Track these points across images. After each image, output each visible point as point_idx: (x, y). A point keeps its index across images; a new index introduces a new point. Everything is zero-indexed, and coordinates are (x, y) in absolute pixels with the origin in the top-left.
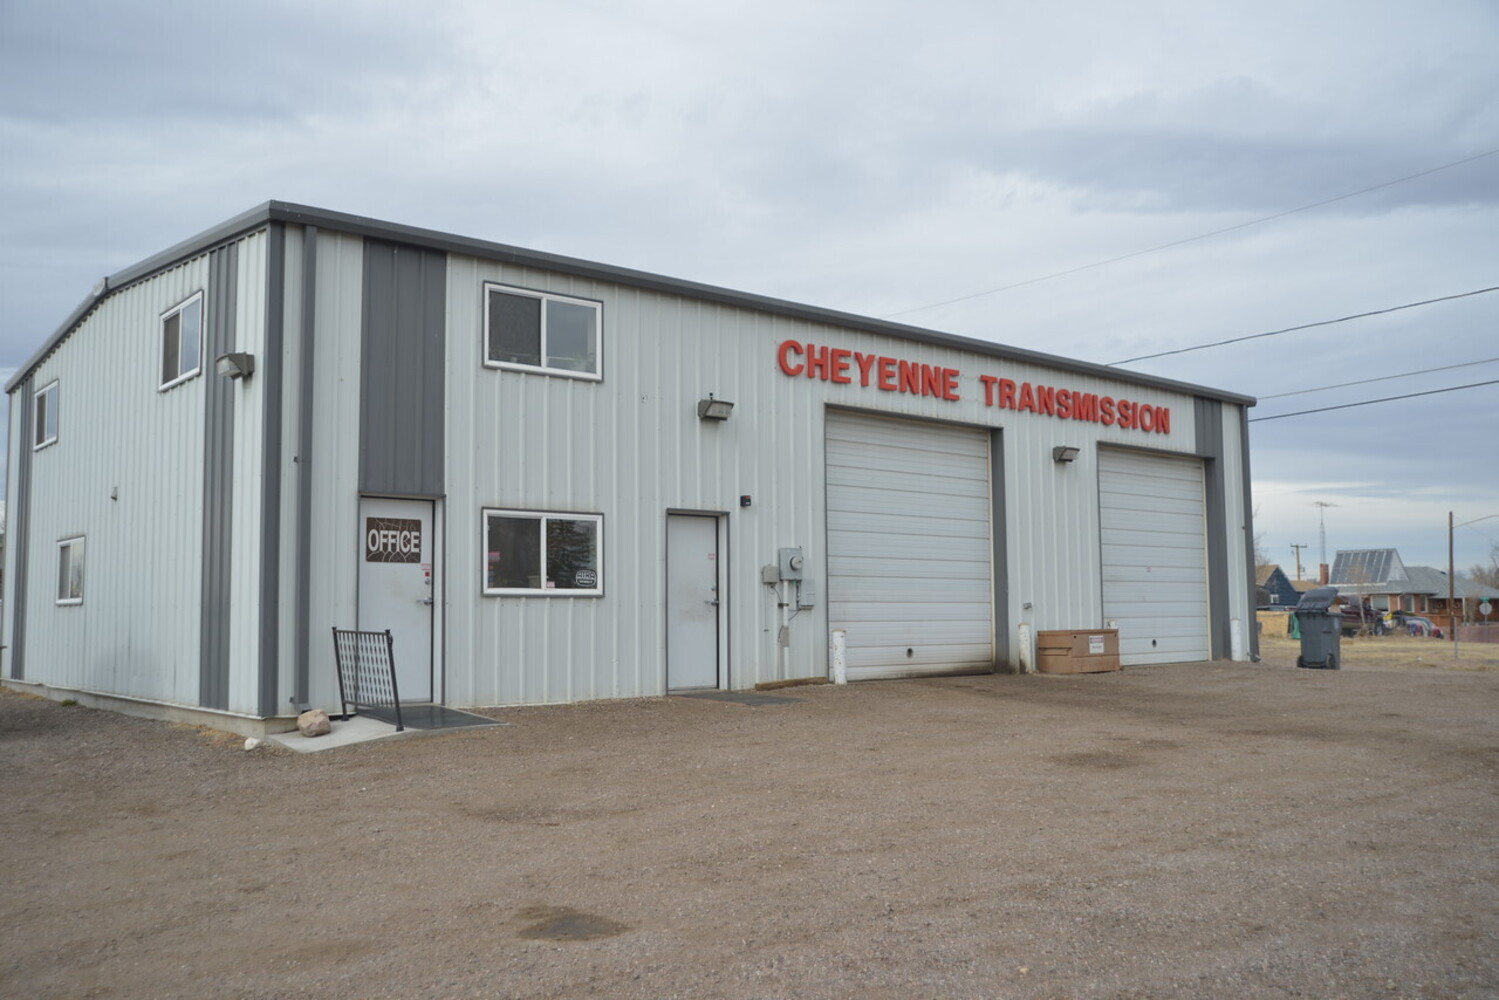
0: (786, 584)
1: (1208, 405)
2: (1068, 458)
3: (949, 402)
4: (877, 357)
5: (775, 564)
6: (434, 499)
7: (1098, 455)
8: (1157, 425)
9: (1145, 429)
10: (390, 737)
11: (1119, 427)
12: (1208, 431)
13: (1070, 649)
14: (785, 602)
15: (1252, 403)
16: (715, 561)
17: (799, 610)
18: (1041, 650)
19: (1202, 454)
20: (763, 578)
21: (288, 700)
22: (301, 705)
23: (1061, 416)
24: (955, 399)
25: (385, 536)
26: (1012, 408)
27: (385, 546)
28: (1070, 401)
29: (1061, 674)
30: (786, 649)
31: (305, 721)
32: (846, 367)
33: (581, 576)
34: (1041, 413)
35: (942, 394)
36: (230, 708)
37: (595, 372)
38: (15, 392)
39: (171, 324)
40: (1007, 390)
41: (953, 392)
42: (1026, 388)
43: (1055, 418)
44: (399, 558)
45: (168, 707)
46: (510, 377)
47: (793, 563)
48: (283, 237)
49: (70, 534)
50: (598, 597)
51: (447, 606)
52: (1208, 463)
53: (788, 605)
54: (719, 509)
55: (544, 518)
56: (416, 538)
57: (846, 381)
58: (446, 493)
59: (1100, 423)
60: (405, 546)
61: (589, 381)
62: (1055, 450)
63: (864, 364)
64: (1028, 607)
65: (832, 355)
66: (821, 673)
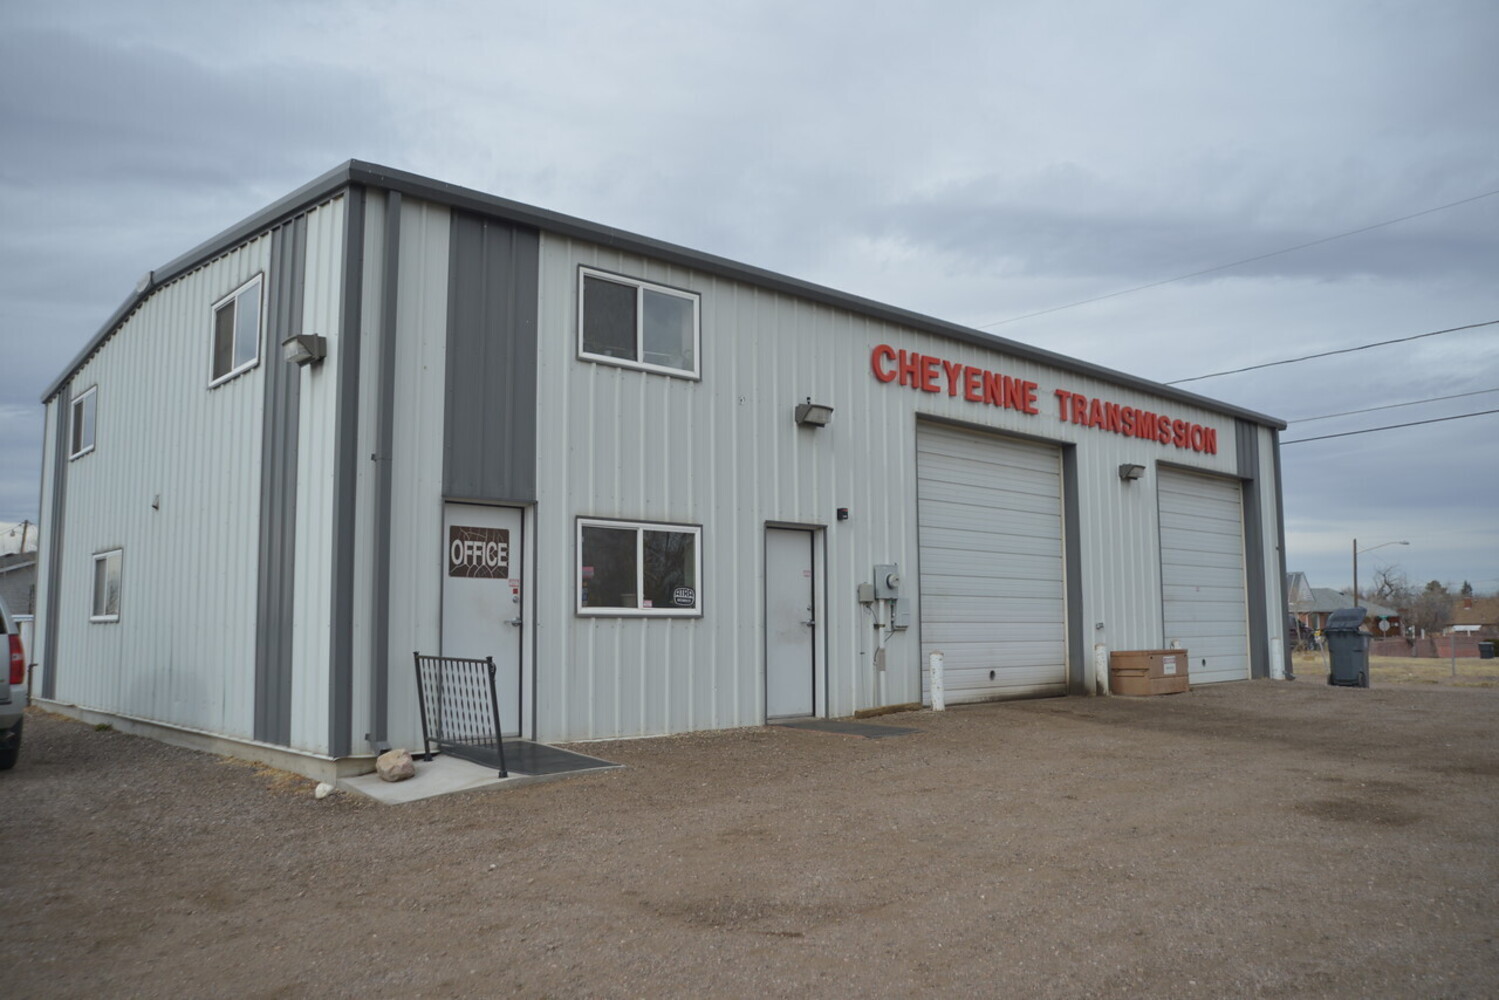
0: (882, 603)
1: (1246, 427)
2: (1134, 475)
3: (1029, 416)
4: (963, 367)
5: (870, 582)
6: (524, 505)
7: (1157, 475)
8: (1206, 445)
9: (1196, 449)
10: (493, 785)
11: (1174, 446)
12: (1247, 453)
13: (1147, 670)
14: (881, 622)
15: (1283, 427)
16: (810, 579)
17: (894, 630)
18: (1113, 671)
19: (1242, 475)
20: (859, 597)
21: (364, 736)
22: (379, 743)
23: (1126, 434)
24: (1034, 413)
25: (470, 548)
26: (1083, 424)
27: (470, 558)
28: (1133, 419)
29: (1138, 696)
30: (882, 673)
31: (385, 763)
32: (935, 376)
33: (679, 594)
34: (1108, 430)
35: (1022, 407)
36: (292, 744)
37: (692, 370)
38: (51, 402)
39: (224, 314)
40: (1079, 405)
41: (1033, 405)
42: (1095, 403)
43: (1120, 435)
44: (484, 572)
45: (216, 738)
46: (605, 371)
47: (891, 580)
48: (363, 203)
49: (106, 548)
50: (697, 618)
51: (538, 627)
52: (1245, 484)
53: (884, 626)
54: (816, 523)
55: (641, 529)
56: (503, 550)
57: (936, 390)
58: (537, 499)
59: (1158, 443)
60: (492, 559)
61: (686, 379)
62: (1121, 467)
63: (952, 372)
64: (1100, 627)
65: (922, 362)
66: (915, 699)
